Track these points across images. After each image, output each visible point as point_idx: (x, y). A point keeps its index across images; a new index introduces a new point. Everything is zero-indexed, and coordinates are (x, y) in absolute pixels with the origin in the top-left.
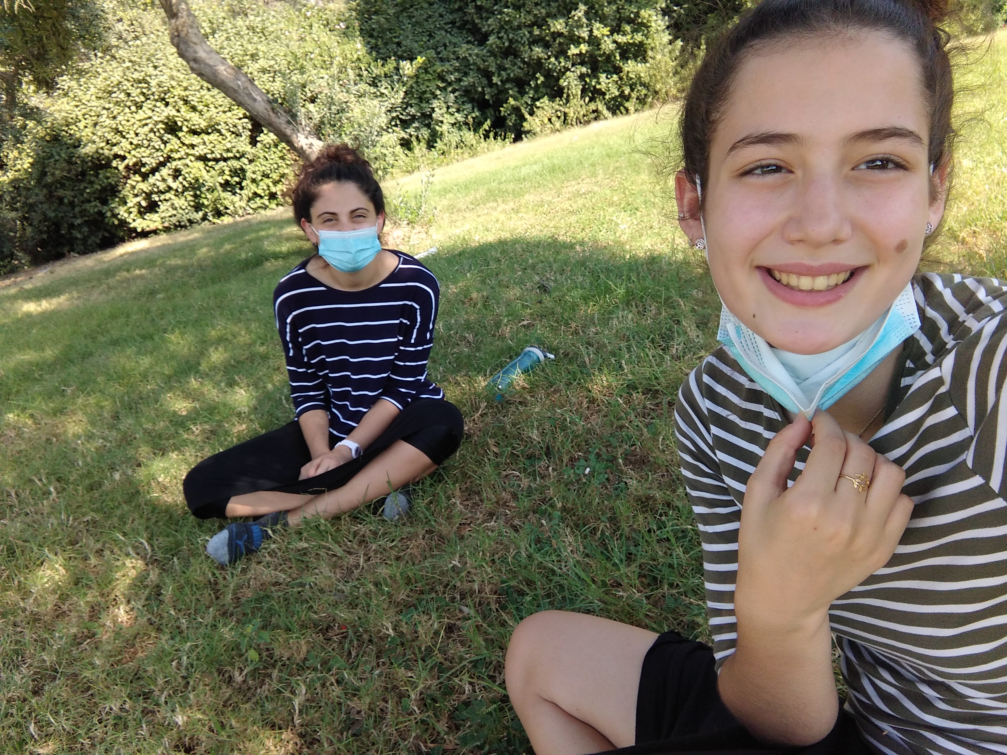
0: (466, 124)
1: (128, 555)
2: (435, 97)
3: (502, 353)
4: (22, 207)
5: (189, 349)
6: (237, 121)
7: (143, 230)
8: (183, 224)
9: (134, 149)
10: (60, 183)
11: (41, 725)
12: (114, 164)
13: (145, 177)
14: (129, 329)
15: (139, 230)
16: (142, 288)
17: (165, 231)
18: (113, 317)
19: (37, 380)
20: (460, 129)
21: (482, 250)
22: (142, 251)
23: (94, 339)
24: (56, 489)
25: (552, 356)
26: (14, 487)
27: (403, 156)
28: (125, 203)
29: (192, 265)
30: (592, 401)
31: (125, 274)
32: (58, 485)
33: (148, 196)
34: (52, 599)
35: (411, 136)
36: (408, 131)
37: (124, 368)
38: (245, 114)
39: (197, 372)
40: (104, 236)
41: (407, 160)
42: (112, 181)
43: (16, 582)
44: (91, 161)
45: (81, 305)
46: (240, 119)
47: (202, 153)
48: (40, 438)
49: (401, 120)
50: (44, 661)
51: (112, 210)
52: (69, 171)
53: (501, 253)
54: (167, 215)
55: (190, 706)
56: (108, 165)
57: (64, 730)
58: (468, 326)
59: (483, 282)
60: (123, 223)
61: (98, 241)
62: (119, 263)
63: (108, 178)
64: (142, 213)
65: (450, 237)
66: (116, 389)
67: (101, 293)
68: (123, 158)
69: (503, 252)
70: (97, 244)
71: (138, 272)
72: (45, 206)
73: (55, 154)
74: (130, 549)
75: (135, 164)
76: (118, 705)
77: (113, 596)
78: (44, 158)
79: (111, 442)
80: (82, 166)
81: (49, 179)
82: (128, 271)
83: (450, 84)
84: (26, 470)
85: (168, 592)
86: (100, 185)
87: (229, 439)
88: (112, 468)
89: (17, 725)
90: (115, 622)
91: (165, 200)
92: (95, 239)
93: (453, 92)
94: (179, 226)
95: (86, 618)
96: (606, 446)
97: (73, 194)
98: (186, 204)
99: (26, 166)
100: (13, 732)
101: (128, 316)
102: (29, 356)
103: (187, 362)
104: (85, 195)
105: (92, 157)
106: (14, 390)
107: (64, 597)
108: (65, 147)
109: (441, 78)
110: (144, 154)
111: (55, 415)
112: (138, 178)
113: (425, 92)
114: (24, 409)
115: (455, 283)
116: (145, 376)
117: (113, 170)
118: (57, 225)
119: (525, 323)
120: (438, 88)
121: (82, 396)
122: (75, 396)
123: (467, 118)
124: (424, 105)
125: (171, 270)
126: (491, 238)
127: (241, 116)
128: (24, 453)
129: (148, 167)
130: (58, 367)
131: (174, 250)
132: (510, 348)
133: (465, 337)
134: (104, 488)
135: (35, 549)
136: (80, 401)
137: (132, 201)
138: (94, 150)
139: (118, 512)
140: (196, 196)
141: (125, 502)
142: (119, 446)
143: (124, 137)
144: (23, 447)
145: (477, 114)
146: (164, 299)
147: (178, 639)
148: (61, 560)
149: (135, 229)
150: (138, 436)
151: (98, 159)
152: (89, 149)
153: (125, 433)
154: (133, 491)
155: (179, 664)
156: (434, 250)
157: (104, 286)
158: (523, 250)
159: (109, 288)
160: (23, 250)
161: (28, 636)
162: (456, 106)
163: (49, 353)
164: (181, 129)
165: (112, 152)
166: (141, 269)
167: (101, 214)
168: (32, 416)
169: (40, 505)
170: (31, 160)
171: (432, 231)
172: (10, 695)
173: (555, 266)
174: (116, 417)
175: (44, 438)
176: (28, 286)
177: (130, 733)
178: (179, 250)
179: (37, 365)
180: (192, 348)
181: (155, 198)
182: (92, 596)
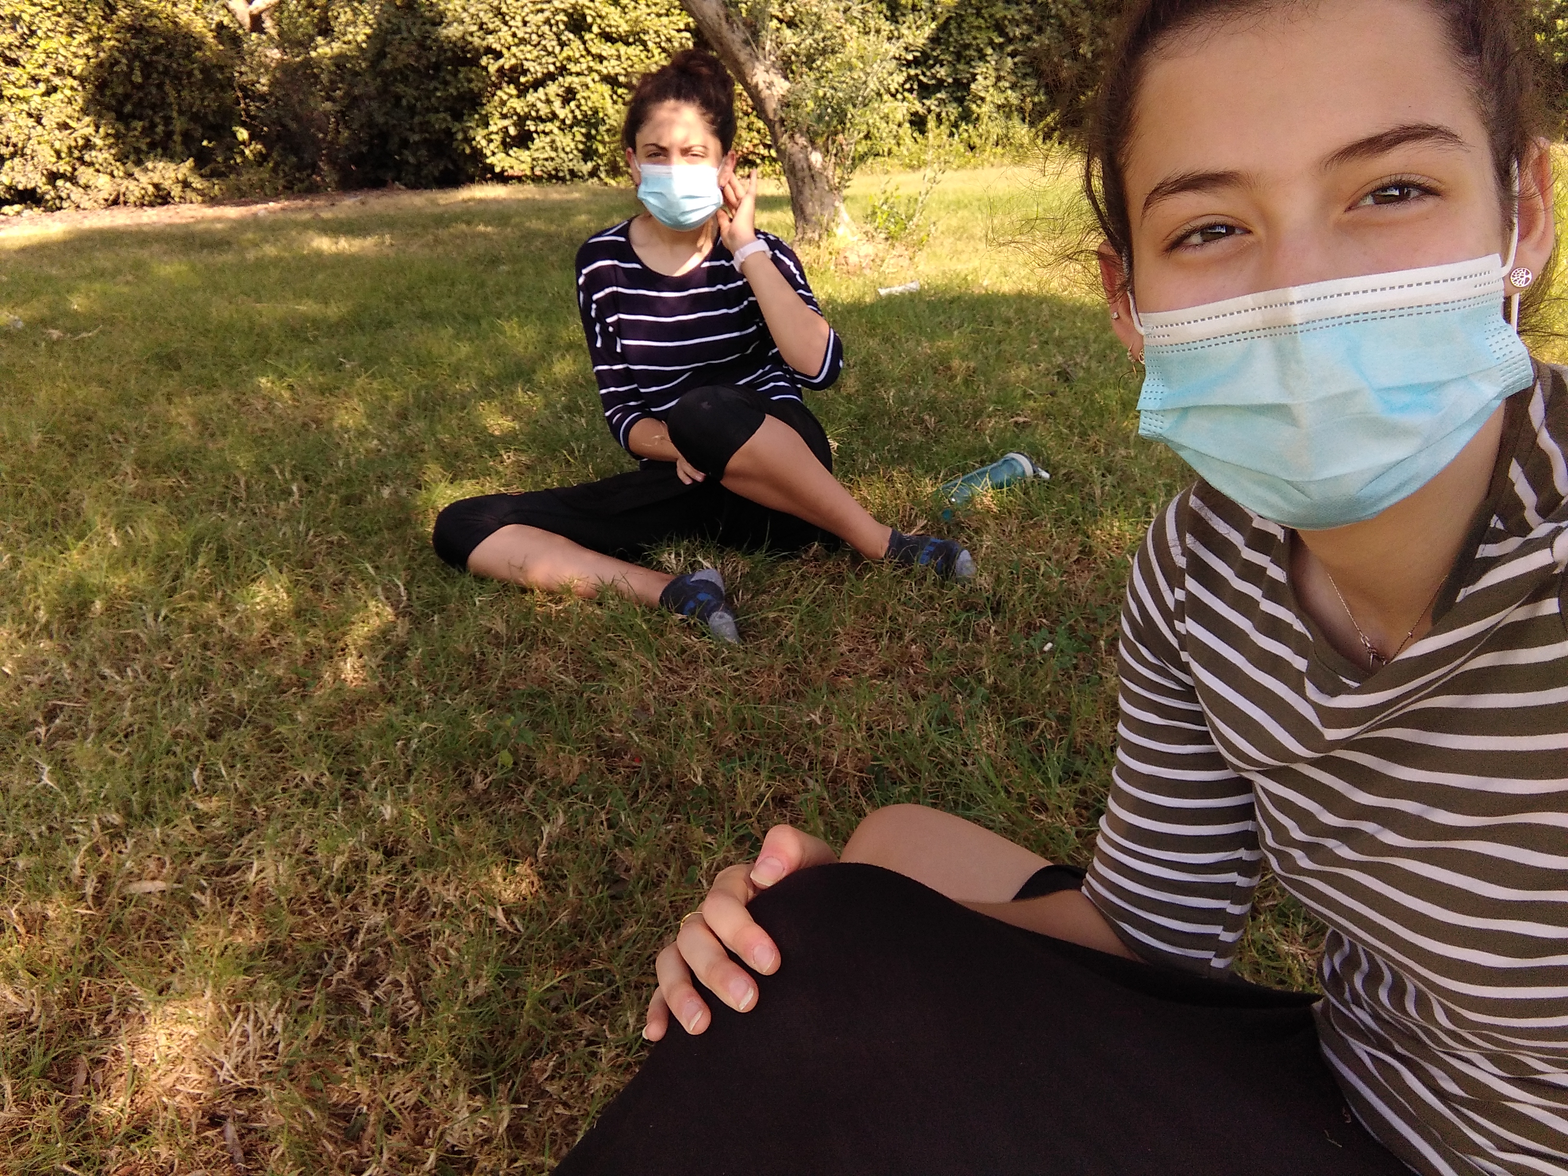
0: (1021, 110)
1: (374, 595)
2: (983, 57)
3: (971, 453)
4: (342, 98)
5: (526, 348)
6: (674, 33)
7: (503, 171)
8: (561, 174)
9: (517, 45)
10: (401, 73)
11: (209, 776)
12: (484, 61)
13: (522, 92)
14: (450, 301)
15: (498, 170)
16: (481, 251)
17: (533, 180)
18: (432, 280)
19: (310, 342)
20: (1008, 117)
21: (988, 302)
22: (496, 201)
23: (399, 303)
24: (300, 490)
25: (1045, 475)
26: (245, 473)
27: (908, 141)
28: (487, 125)
29: (559, 235)
30: (1087, 551)
31: (464, 227)
32: (305, 485)
33: (521, 120)
34: (260, 626)
35: (929, 111)
36: (927, 102)
37: (430, 352)
38: (687, 24)
39: (529, 381)
40: (446, 167)
41: (915, 148)
42: (475, 86)
43: (220, 594)
44: (452, 50)
45: (392, 255)
46: (679, 31)
47: (612, 72)
48: (294, 420)
49: (920, 83)
50: (232, 700)
51: (465, 131)
52: (418, 59)
53: (1016, 313)
54: (542, 156)
55: (406, 800)
56: (474, 62)
57: (236, 790)
58: (932, 406)
59: (975, 349)
60: (478, 155)
61: (437, 174)
62: (458, 210)
63: (470, 81)
64: (506, 146)
65: (944, 273)
66: (414, 379)
67: (423, 246)
68: (498, 55)
69: (1020, 311)
70: (435, 179)
71: (481, 228)
72: (374, 105)
73: (403, 27)
74: (379, 589)
75: (513, 69)
76: (313, 776)
77: (341, 644)
78: (387, 33)
79: (388, 446)
80: (439, 55)
81: (387, 65)
82: (468, 223)
83: (1010, 41)
84: (268, 456)
85: (415, 656)
86: (457, 89)
87: (548, 480)
88: (382, 480)
89: (179, 767)
90: (336, 677)
91: (544, 132)
92: (435, 169)
93: (1013, 55)
94: (555, 177)
95: (300, 663)
96: (1088, 620)
97: (416, 94)
98: (572, 145)
99: (361, 38)
100: (171, 774)
101: (453, 284)
102: (307, 307)
103: (518, 365)
104: (433, 100)
105: (455, 44)
106: (275, 348)
107: (277, 628)
108: (420, 21)
109: (1000, 28)
110: (529, 56)
111: (323, 394)
112: (512, 90)
113: (967, 46)
114: (282, 376)
115: (932, 338)
116: (457, 372)
117: (479, 71)
118: (384, 136)
119: (1021, 419)
120: (991, 43)
121: (364, 376)
122: (354, 375)
123: (1023, 101)
124: (960, 67)
125: (529, 236)
126: (1007, 287)
127: (682, 27)
128: (269, 433)
129: (529, 77)
130: (342, 331)
131: (539, 209)
132: (985, 449)
133: (923, 421)
134: (364, 506)
135: (255, 558)
136: (359, 382)
137: (496, 124)
138: (459, 34)
139: (376, 539)
140: (588, 136)
141: (389, 529)
142: (398, 456)
143: (506, 23)
144: (270, 425)
145: (1043, 98)
146: (509, 273)
147: (412, 716)
148: (284, 578)
149: (492, 166)
150: (426, 447)
151: (463, 49)
152: (453, 31)
153: (411, 439)
154: (402, 516)
155: (406, 745)
156: (914, 286)
157: (430, 237)
158: (1052, 315)
159: (437, 241)
160: (332, 161)
161: (219, 663)
162: (1013, 78)
163: (334, 311)
164: (589, 29)
165: (485, 43)
166: (486, 226)
167: (449, 134)
168: (291, 387)
169: (275, 507)
170: (368, 31)
171: (920, 257)
172: (178, 728)
173: (1093, 348)
174: (403, 415)
175: (300, 421)
176: (326, 215)
177: (320, 811)
178: (545, 210)
179: (314, 321)
180: (531, 348)
181: (531, 126)
182: (316, 637)
